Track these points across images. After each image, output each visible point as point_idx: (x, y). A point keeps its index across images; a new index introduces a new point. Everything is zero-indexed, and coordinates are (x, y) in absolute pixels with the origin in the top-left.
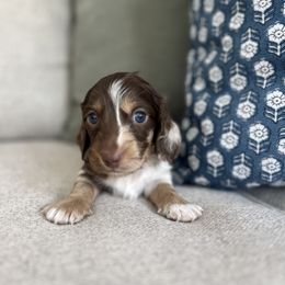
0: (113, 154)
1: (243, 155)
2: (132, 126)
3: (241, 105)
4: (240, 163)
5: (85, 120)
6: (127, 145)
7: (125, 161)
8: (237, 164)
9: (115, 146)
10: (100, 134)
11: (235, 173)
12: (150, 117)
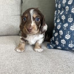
0: (30, 28)
1: (72, 41)
2: (35, 21)
3: (71, 27)
4: (71, 43)
5: (22, 20)
6: (34, 26)
7: (33, 30)
8: (70, 43)
9: (31, 26)
10: (27, 23)
11: (69, 46)
12: (40, 20)
